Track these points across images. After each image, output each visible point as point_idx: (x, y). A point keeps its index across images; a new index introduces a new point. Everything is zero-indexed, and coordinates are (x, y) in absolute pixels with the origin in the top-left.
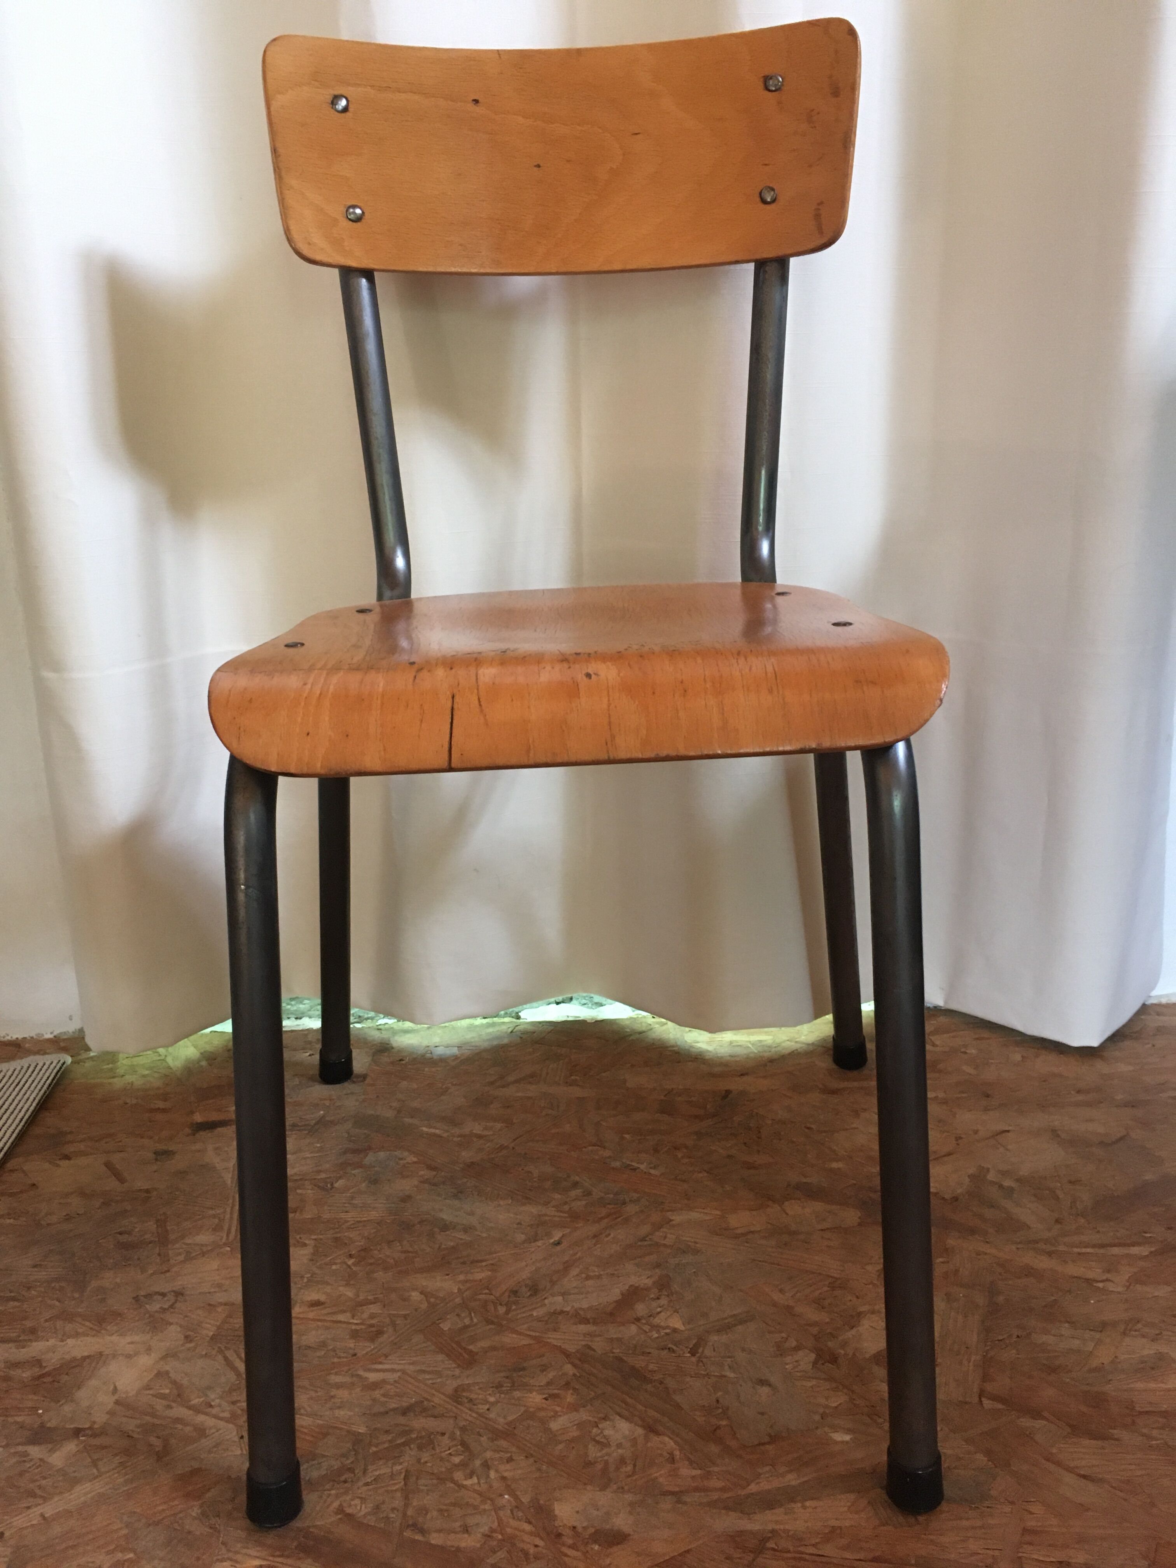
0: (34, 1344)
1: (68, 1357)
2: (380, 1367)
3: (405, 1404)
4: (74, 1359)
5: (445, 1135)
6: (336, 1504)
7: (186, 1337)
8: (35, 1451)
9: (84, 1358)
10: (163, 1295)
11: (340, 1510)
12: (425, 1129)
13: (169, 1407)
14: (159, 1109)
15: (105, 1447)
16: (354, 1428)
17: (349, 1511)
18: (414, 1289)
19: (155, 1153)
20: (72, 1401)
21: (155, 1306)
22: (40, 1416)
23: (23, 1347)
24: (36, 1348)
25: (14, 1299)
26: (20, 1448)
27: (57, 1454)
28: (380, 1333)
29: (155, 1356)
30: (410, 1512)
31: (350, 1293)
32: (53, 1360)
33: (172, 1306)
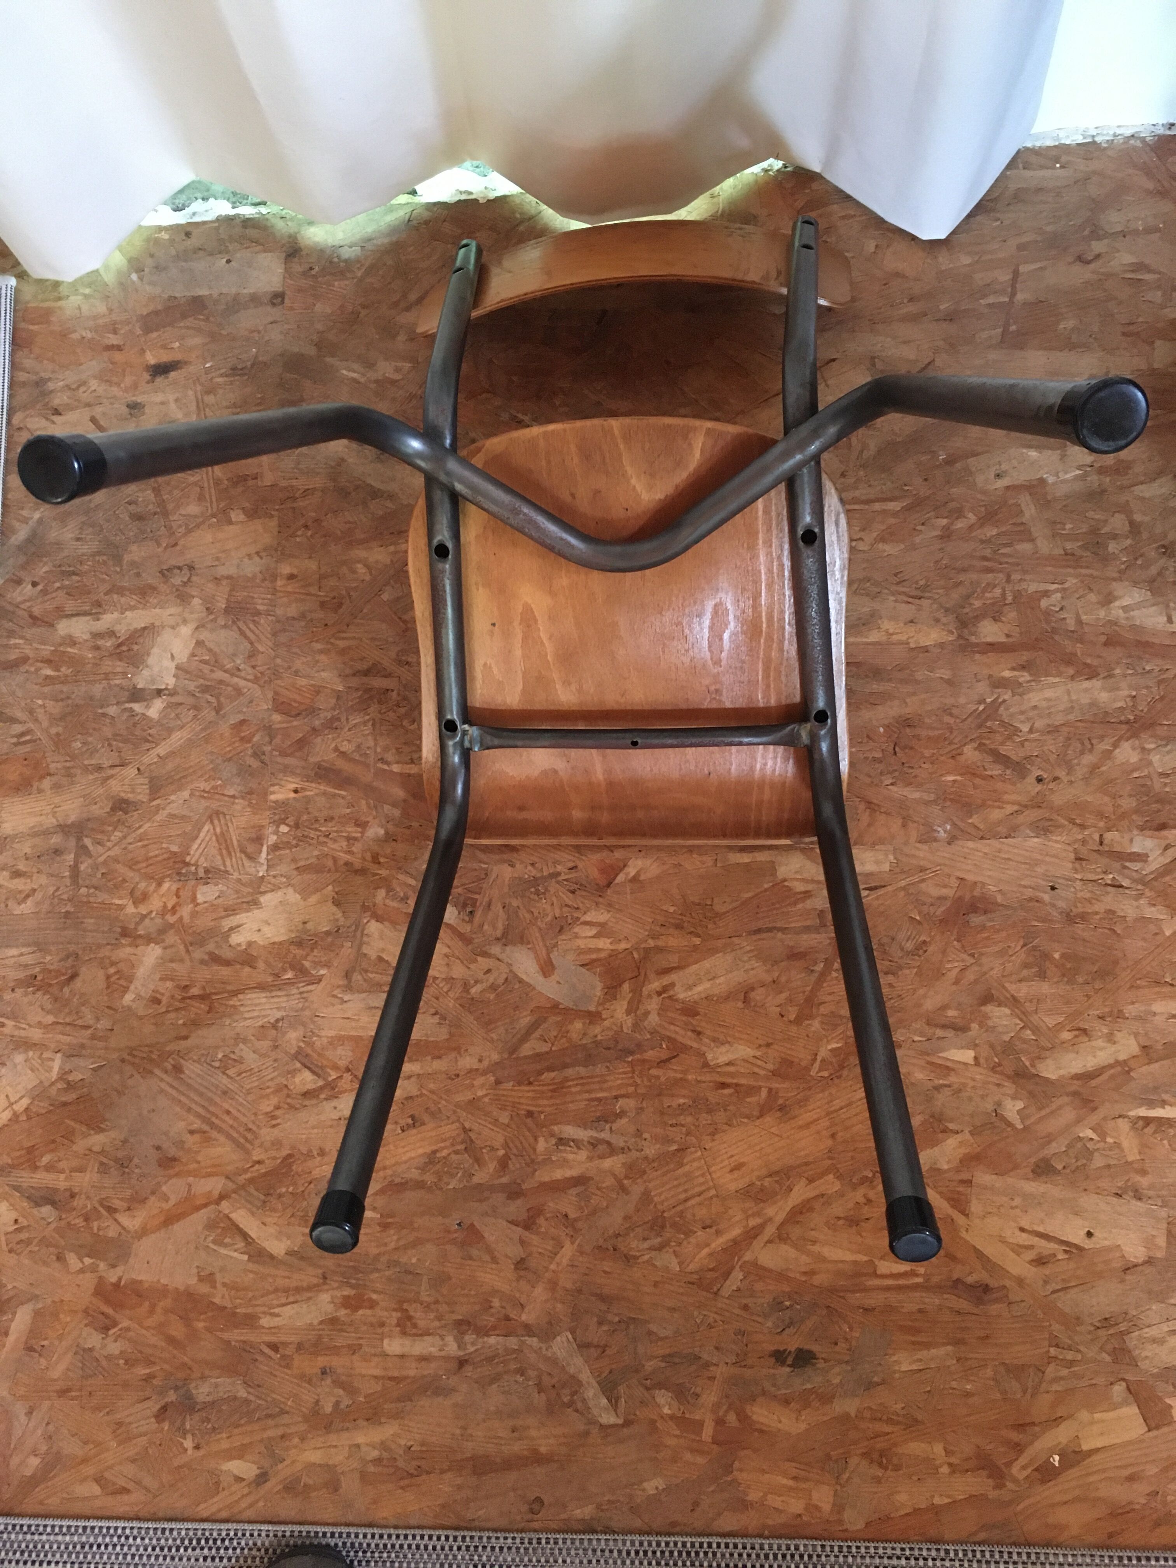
0: (105, 616)
1: (132, 628)
2: (344, 635)
3: (365, 667)
4: (136, 631)
5: (362, 380)
6: (333, 745)
7: (208, 609)
8: (137, 707)
9: (145, 628)
10: (180, 568)
11: (336, 749)
12: (344, 372)
13: (212, 671)
14: (113, 346)
15: (181, 704)
16: (335, 687)
17: (342, 749)
18: (359, 562)
19: (128, 406)
20: (147, 666)
21: (177, 580)
22: (130, 679)
23: (98, 620)
24: (108, 620)
25: (74, 573)
26: (127, 705)
27: (151, 710)
28: (340, 605)
29: (192, 626)
30: (379, 750)
31: (313, 565)
32: (122, 630)
33: (189, 580)
